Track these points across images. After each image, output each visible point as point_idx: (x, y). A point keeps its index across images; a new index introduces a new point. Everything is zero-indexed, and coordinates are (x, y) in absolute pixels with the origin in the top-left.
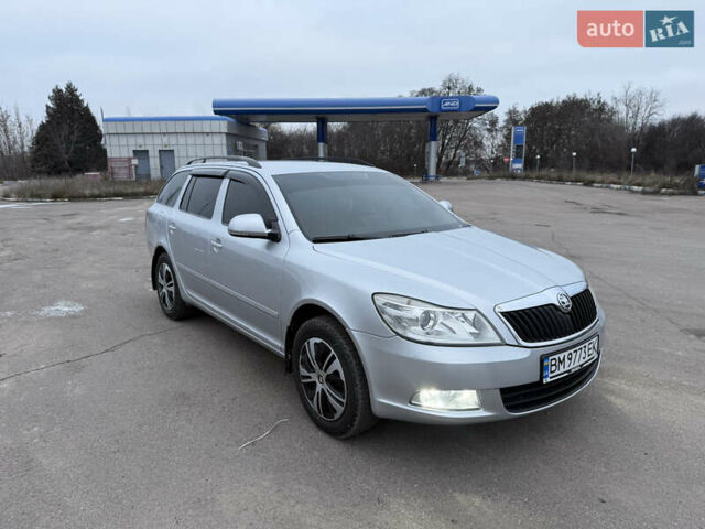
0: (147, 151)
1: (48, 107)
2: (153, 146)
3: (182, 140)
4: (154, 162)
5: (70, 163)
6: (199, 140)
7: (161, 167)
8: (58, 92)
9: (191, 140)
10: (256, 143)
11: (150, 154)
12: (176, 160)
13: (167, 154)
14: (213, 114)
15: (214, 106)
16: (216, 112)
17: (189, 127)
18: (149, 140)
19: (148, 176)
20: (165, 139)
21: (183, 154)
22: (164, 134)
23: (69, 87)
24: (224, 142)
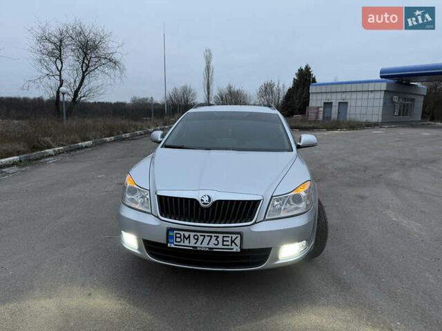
0: (331, 103)
1: (294, 79)
2: (335, 99)
3: (354, 96)
4: (335, 109)
5: (299, 109)
6: (365, 95)
7: (339, 113)
8: (300, 70)
9: (360, 95)
10: (413, 97)
11: (333, 104)
12: (349, 108)
13: (343, 104)
14: (379, 78)
15: (381, 73)
16: (381, 77)
17: (359, 87)
18: (334, 96)
19: (330, 118)
20: (344, 96)
21: (353, 104)
22: (344, 92)
23: (307, 67)
24: (382, 96)
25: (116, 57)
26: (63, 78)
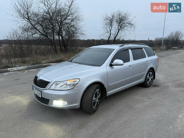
25: (132, 22)
26: (111, 32)
